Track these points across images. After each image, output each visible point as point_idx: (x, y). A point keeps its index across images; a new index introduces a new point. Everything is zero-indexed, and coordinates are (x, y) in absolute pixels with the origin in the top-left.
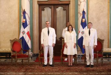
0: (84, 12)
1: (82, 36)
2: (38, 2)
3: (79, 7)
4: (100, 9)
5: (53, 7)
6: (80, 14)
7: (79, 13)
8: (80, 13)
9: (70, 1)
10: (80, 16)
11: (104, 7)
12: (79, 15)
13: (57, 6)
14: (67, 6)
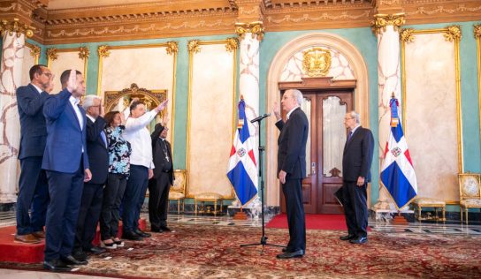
0: (394, 102)
1: (395, 162)
2: (279, 84)
3: (380, 90)
4: (436, 99)
5: (314, 97)
6: (384, 107)
7: (382, 105)
8: (385, 104)
9: (356, 81)
10: (386, 112)
11: (446, 94)
12: (381, 110)
13: (325, 95)
14: (350, 95)
